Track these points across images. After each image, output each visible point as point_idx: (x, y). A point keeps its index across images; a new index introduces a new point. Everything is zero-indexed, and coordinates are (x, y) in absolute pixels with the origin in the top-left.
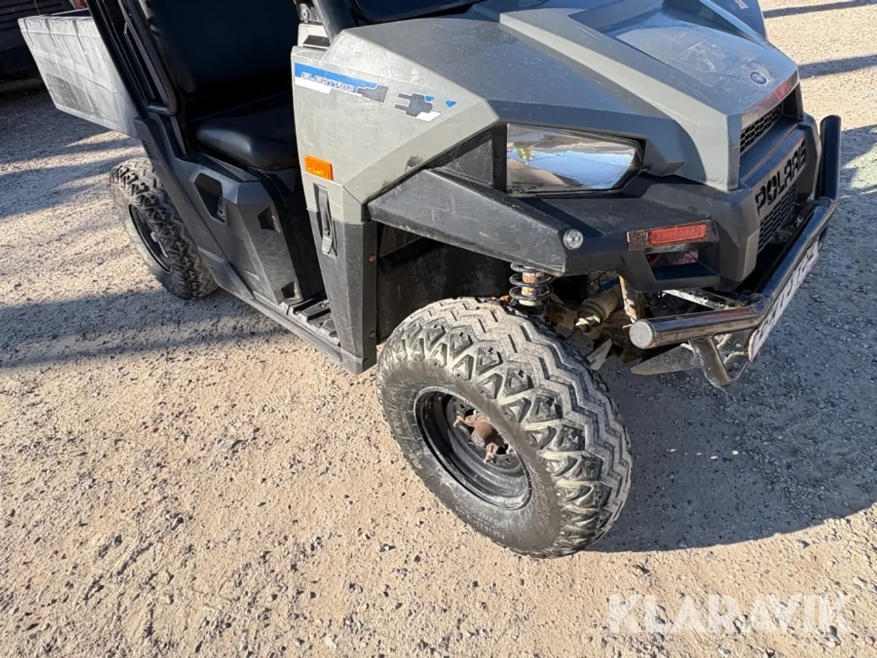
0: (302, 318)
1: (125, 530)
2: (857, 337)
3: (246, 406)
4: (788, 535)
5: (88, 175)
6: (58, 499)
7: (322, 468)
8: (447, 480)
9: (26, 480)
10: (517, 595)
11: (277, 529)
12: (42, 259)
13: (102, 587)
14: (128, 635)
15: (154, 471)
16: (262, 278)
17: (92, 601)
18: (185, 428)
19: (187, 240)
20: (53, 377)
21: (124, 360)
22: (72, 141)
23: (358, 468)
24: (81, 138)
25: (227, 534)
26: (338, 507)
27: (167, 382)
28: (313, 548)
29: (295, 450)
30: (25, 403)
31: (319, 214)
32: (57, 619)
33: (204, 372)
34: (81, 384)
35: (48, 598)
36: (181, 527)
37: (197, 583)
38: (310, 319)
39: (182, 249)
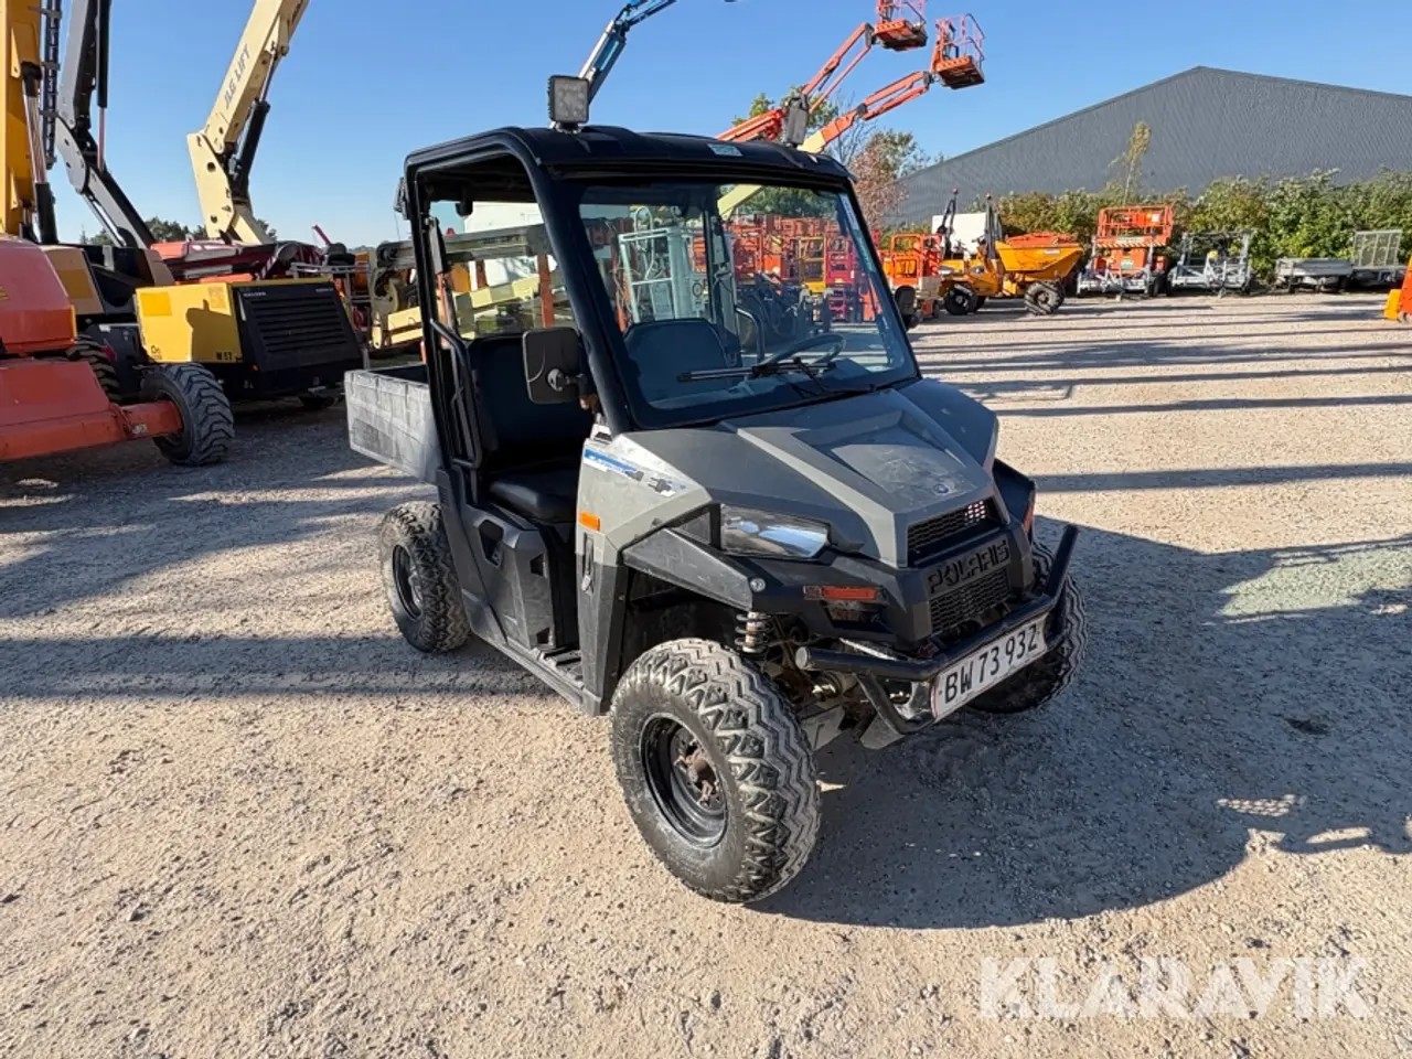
0: (551, 663)
1: (334, 852)
2: (1156, 764)
3: (474, 759)
4: (1005, 929)
5: (333, 513)
6: (270, 820)
7: (542, 822)
8: (663, 826)
9: (239, 799)
10: (712, 945)
11: (486, 868)
12: (273, 597)
13: (305, 896)
14: (328, 936)
15: (369, 806)
16: (520, 622)
17: (296, 906)
18: (407, 772)
19: (448, 585)
20: (274, 710)
21: (352, 704)
22: (317, 474)
23: (579, 825)
24: (327, 473)
25: (435, 865)
26: (551, 856)
27: (393, 728)
28: (519, 887)
29: (518, 803)
30: (243, 732)
31: (584, 557)
32: (261, 915)
33: (433, 723)
34: (303, 721)
35: (253, 898)
36: (390, 856)
37: (399, 903)
38: (559, 664)
39: (440, 594)
